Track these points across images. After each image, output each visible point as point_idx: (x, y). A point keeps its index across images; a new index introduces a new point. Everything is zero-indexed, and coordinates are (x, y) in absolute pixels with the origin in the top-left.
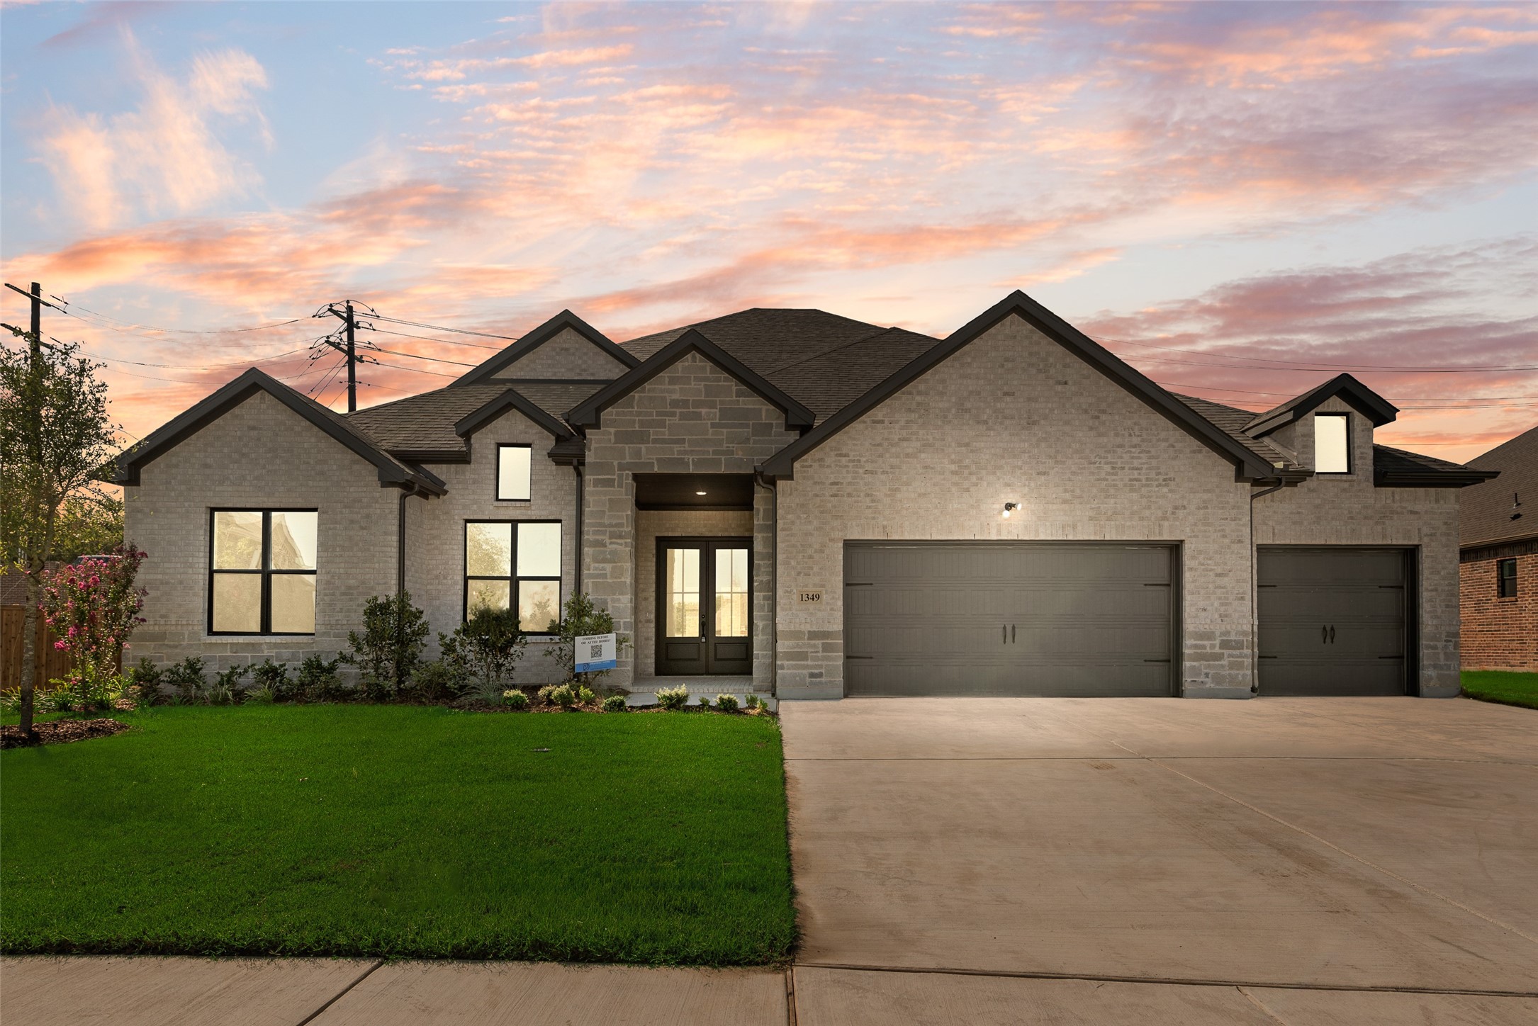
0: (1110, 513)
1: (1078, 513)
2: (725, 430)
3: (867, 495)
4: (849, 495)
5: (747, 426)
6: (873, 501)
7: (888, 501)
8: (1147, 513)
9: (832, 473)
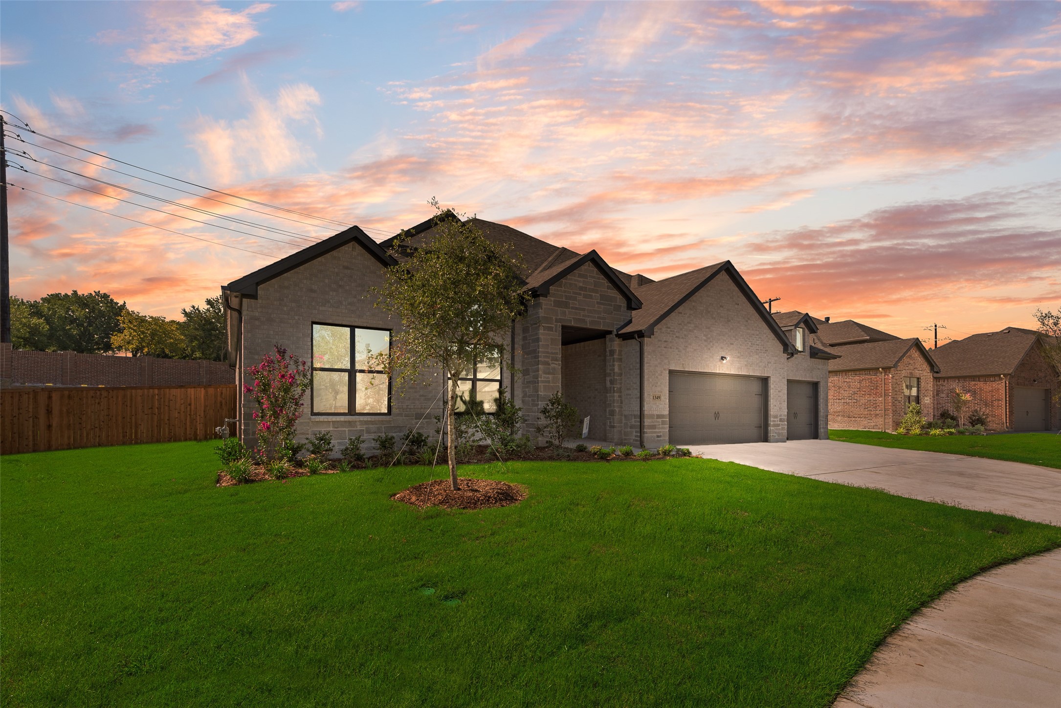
0: (751, 363)
1: (742, 363)
2: (602, 306)
3: (677, 348)
4: (671, 348)
5: (611, 305)
6: (679, 351)
7: (684, 351)
8: (761, 364)
9: (665, 336)
